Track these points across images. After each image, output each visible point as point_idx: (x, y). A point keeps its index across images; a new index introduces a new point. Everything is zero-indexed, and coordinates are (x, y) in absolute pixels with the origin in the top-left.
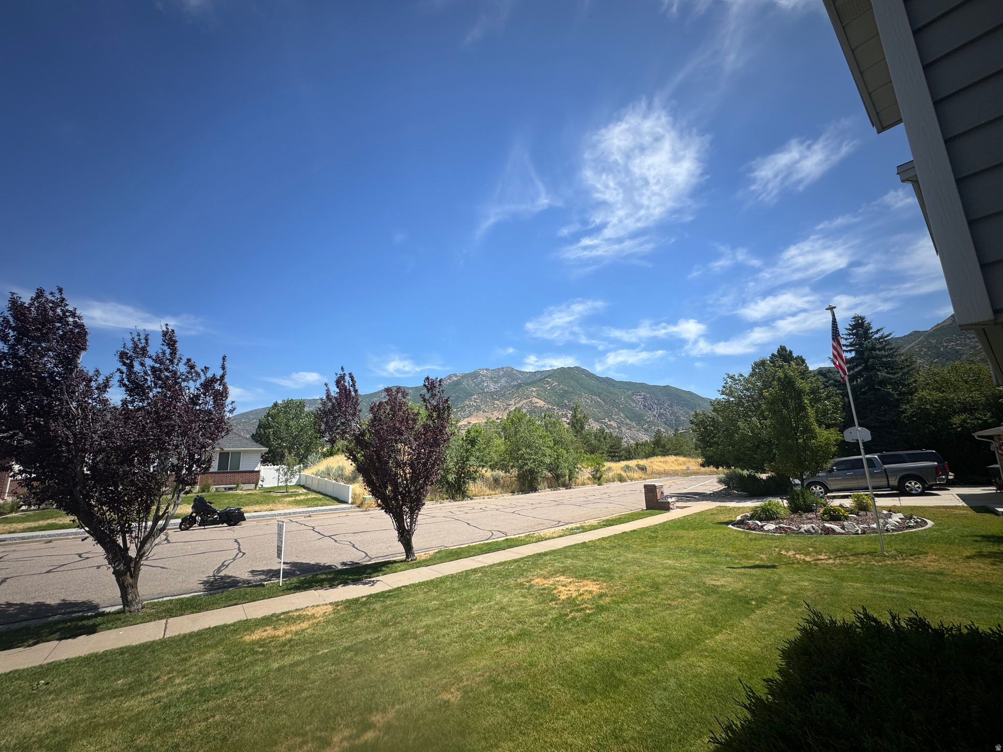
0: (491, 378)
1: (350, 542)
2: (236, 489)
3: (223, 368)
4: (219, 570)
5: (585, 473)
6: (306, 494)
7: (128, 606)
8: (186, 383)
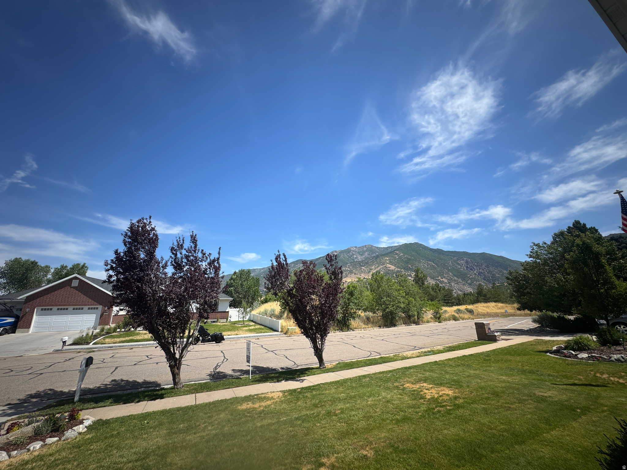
0: (359, 253)
1: (284, 355)
2: (217, 322)
3: (219, 254)
4: (216, 368)
5: (429, 314)
6: (254, 326)
7: (176, 385)
8: (201, 263)
